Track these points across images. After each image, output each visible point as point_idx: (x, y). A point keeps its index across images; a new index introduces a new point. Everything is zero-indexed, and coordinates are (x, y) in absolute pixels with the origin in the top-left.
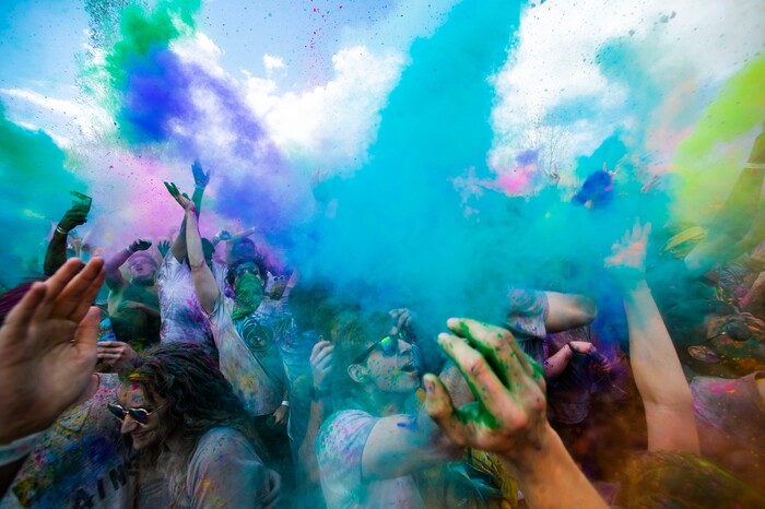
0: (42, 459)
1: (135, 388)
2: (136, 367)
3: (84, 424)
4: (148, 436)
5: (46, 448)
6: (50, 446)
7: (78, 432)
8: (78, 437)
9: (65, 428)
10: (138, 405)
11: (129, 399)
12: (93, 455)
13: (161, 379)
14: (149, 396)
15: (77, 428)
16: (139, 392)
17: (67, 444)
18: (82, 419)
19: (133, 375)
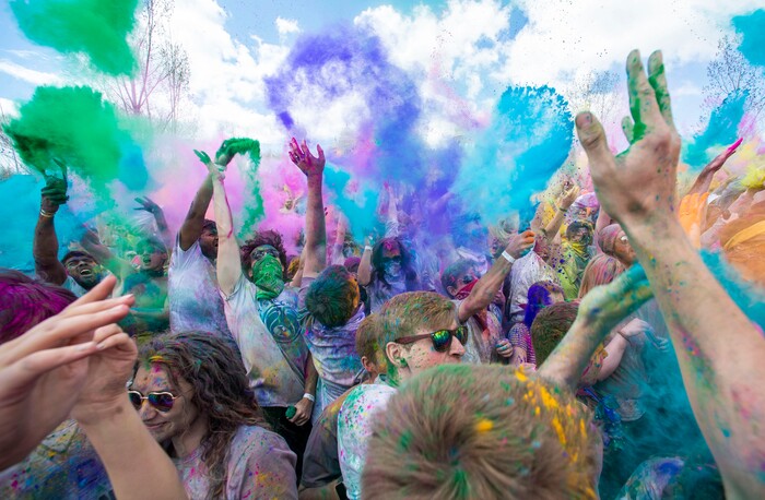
0: (19, 486)
1: (157, 370)
2: (156, 350)
3: (70, 443)
4: (166, 428)
5: (24, 472)
6: (28, 470)
7: (63, 452)
8: (63, 459)
9: (47, 449)
10: (160, 389)
11: (150, 383)
12: (80, 479)
13: (186, 361)
14: (174, 380)
15: (62, 448)
16: (163, 375)
17: (50, 467)
18: (68, 437)
19: (156, 357)
